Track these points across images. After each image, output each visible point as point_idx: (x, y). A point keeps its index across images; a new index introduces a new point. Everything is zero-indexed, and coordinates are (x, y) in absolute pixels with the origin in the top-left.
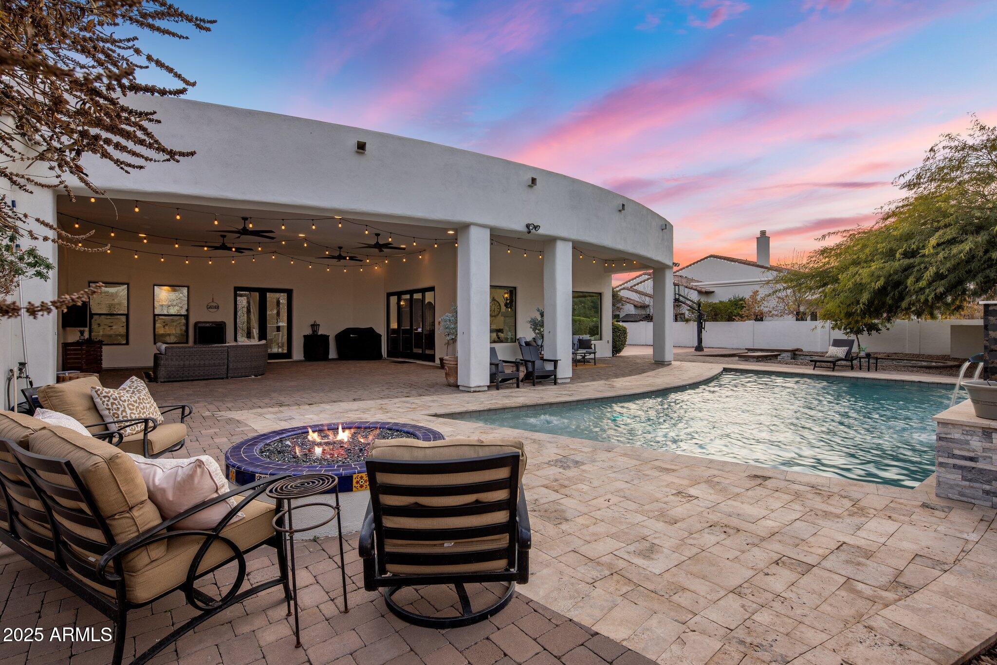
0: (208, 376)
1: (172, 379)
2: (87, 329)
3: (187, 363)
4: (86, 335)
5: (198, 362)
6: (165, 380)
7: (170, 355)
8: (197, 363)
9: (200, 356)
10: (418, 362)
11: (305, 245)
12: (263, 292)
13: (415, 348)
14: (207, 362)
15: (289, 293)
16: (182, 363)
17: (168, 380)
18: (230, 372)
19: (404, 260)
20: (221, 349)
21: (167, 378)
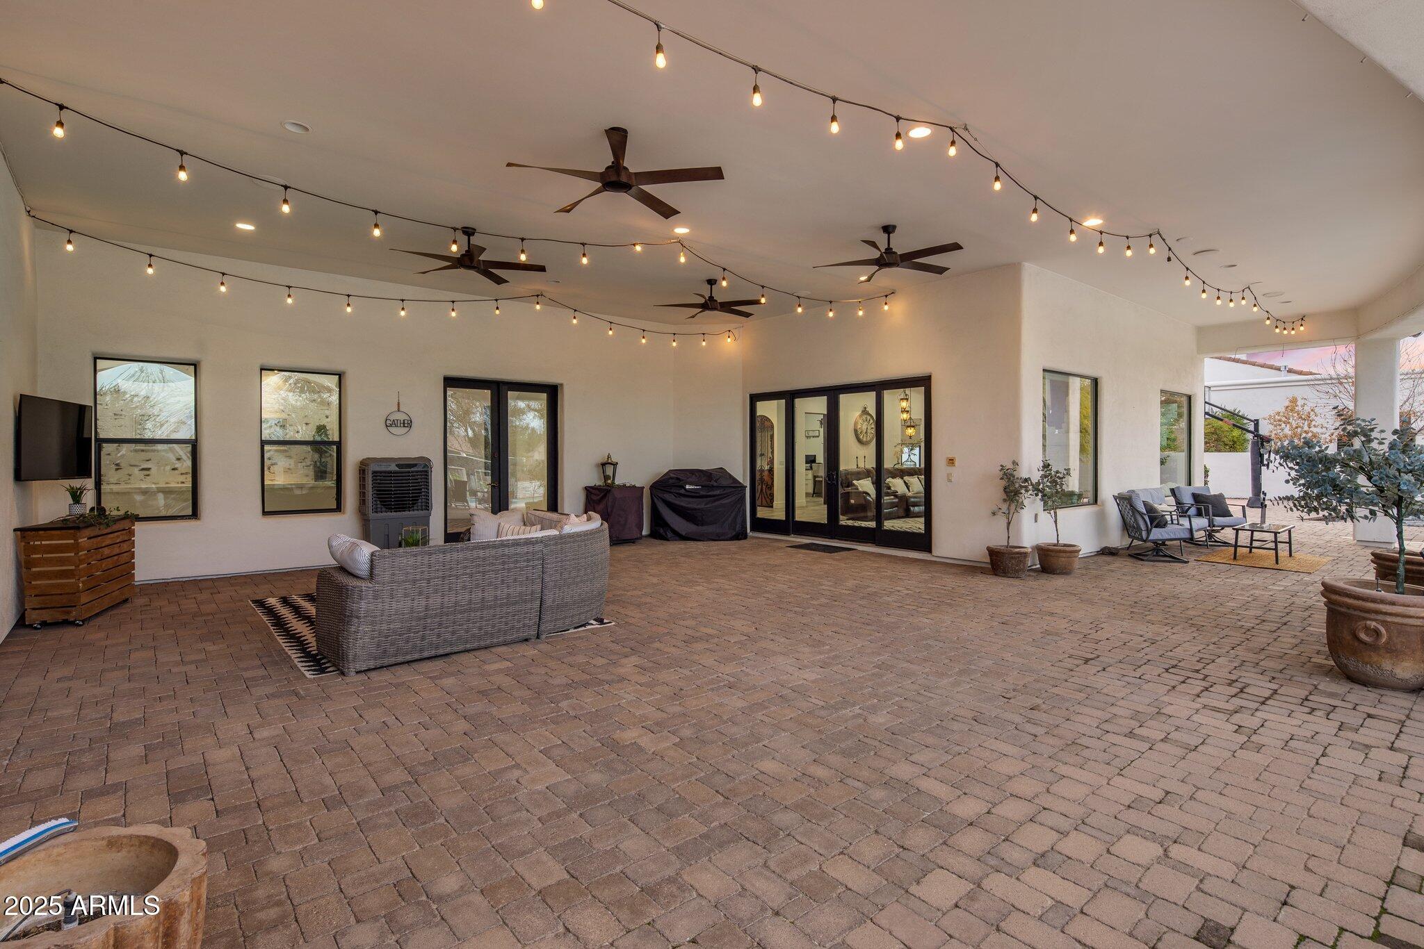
0: (492, 635)
1: (393, 660)
2: (89, 483)
3: (435, 601)
4: (89, 499)
5: (467, 597)
6: (372, 664)
7: (387, 579)
8: (464, 597)
9: (471, 575)
10: (861, 547)
11: (682, 260)
12: (499, 390)
13: (843, 514)
14: (489, 595)
15: (552, 393)
16: (420, 603)
17: (379, 663)
18: (546, 617)
19: (861, 313)
20: (525, 549)
21: (375, 659)
